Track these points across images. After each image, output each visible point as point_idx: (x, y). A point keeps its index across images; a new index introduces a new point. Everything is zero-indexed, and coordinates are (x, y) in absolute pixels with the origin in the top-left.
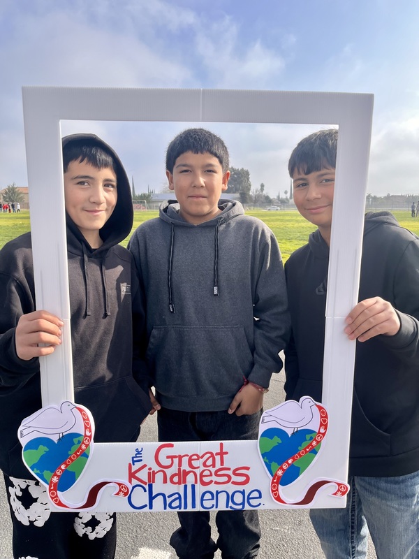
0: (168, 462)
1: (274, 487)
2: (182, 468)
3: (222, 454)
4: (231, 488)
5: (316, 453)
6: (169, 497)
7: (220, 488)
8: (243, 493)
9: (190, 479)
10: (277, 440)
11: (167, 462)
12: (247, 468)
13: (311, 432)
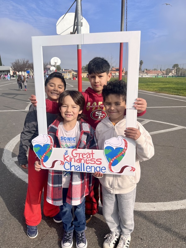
0: (75, 155)
1: (110, 166)
2: (80, 158)
3: (92, 154)
4: (96, 166)
5: (124, 156)
6: (76, 167)
7: (92, 165)
8: (100, 167)
9: (83, 161)
10: (110, 150)
12: (101, 159)
13: (122, 148)
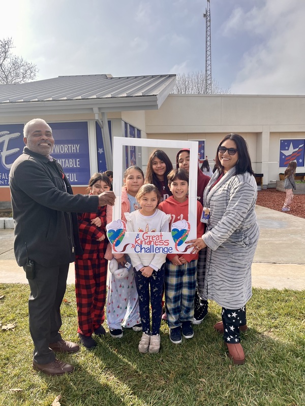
1: (176, 246)
2: (150, 240)
3: (161, 236)
5: (187, 236)
6: (146, 249)
7: (161, 246)
8: (167, 248)
9: (152, 243)
10: (176, 232)
11: (146, 238)
12: (168, 240)
13: (186, 230)
